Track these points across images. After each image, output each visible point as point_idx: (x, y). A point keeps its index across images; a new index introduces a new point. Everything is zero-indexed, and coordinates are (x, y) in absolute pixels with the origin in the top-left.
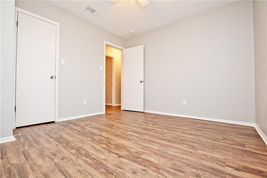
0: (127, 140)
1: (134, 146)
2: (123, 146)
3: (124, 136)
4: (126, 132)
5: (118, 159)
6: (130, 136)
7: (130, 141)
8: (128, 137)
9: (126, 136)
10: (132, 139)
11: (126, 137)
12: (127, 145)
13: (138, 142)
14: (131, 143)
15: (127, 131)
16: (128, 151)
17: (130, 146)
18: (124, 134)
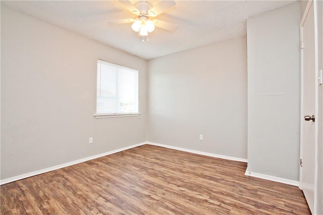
0: (148, 181)
1: (143, 175)
2: (151, 175)
3: (151, 186)
4: (150, 194)
5: (153, 168)
6: (144, 186)
7: (146, 180)
8: (147, 185)
9: (149, 187)
10: (143, 182)
11: (149, 185)
12: (148, 176)
13: (138, 179)
14: (145, 178)
15: (149, 196)
16: (147, 172)
17: (147, 175)
18: (152, 189)
